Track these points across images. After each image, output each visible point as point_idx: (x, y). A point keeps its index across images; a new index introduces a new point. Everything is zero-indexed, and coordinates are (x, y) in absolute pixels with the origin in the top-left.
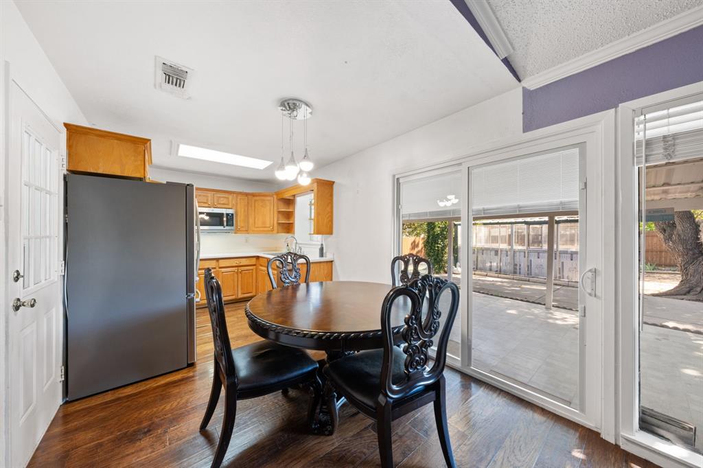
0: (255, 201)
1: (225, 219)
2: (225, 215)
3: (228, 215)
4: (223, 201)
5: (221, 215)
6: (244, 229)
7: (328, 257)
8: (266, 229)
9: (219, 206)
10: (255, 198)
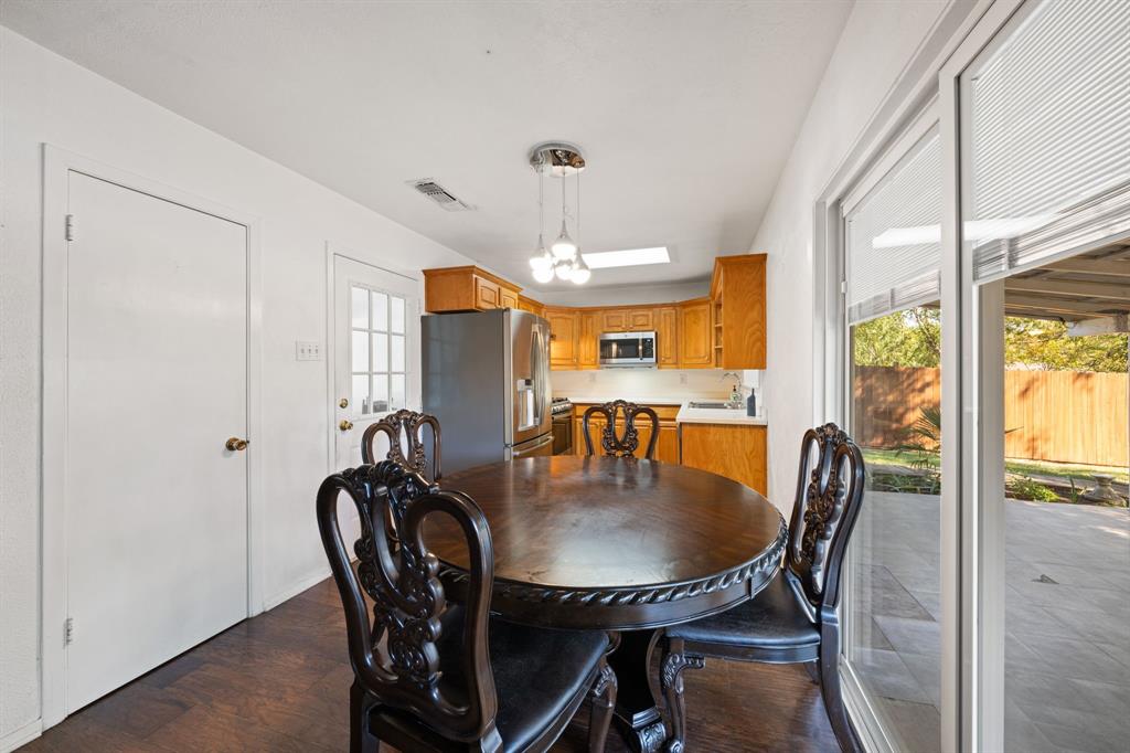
0: (686, 314)
1: (640, 347)
2: (640, 342)
3: (644, 340)
4: (641, 321)
5: (635, 342)
6: (671, 361)
7: (758, 420)
8: (700, 361)
9: (635, 328)
10: (687, 310)
